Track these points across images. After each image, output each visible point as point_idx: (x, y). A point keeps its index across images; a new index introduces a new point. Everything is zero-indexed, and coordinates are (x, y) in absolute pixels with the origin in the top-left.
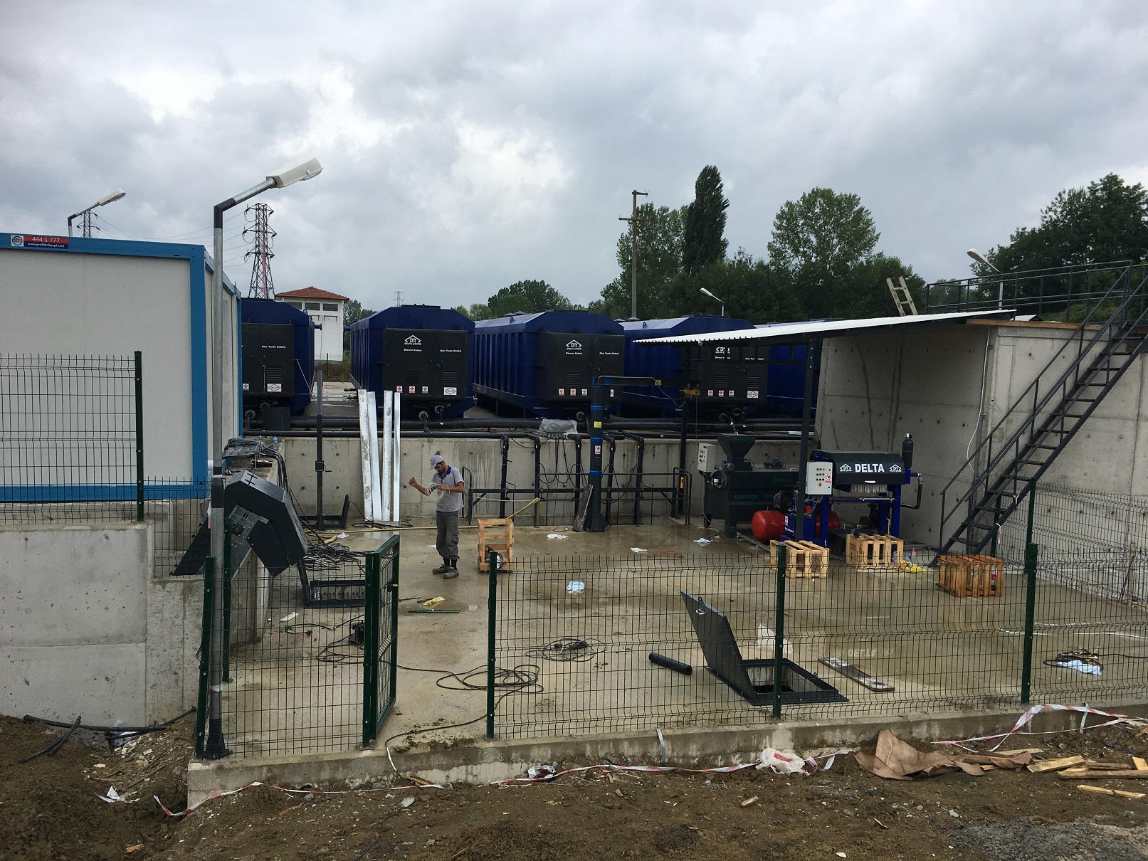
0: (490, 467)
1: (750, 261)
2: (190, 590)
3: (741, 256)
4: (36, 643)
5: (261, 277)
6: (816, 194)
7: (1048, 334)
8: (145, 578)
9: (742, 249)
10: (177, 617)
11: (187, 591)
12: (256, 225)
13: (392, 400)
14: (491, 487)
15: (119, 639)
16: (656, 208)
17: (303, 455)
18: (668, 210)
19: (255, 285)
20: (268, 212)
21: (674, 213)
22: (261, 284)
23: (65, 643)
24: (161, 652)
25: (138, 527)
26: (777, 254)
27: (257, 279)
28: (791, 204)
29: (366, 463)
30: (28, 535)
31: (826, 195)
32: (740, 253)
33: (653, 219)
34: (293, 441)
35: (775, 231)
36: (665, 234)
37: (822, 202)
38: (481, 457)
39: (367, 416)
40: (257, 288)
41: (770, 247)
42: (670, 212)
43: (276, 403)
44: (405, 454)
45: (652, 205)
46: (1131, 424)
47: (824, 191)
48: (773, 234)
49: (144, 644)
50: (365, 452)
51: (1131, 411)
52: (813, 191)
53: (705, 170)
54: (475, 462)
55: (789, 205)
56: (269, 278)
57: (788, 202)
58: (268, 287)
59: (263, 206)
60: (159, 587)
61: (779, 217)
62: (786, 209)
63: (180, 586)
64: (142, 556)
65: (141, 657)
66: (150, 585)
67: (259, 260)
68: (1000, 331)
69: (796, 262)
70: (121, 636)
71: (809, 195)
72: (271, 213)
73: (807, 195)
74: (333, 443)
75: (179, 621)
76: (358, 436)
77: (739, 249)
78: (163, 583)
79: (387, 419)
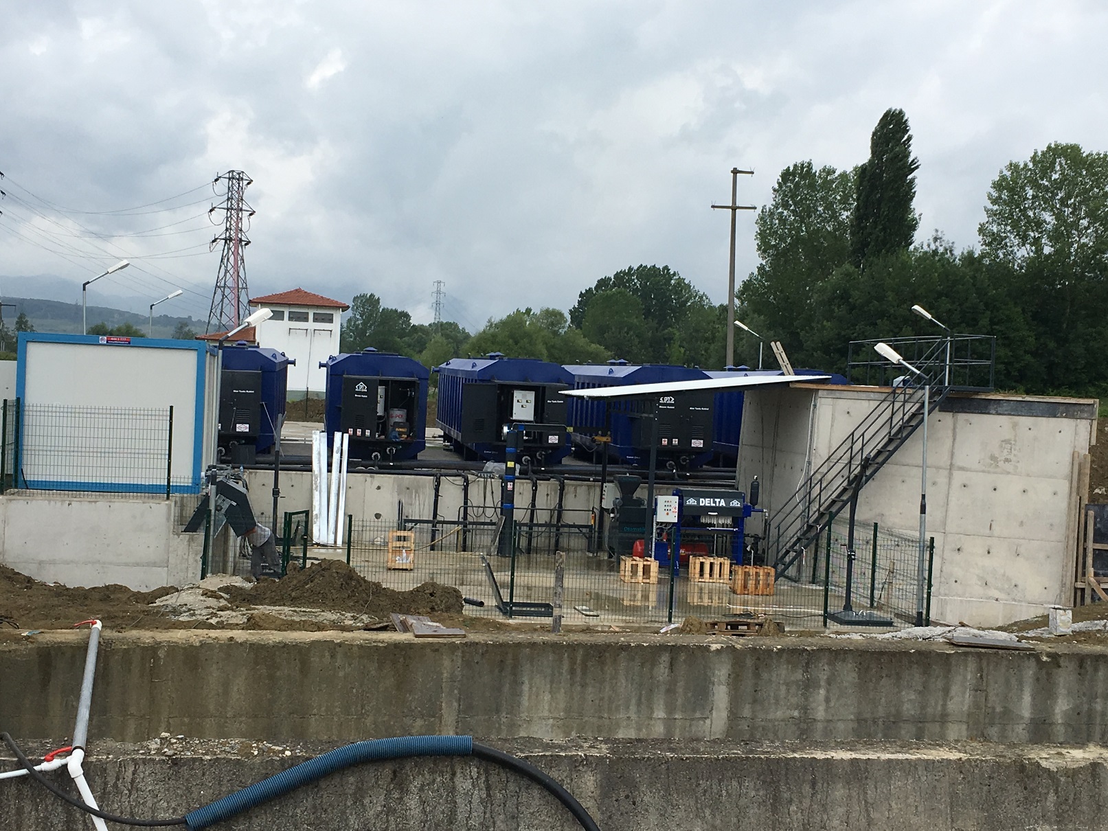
0: (424, 501)
1: (951, 251)
2: (193, 540)
3: (938, 244)
4: (111, 563)
5: (231, 272)
6: (1056, 152)
7: (863, 395)
8: (169, 531)
9: (939, 233)
10: (185, 554)
11: (191, 540)
12: (228, 199)
13: (342, 440)
14: (425, 518)
15: (154, 564)
16: (817, 168)
17: (264, 485)
18: (835, 172)
19: (222, 284)
20: (245, 182)
21: (844, 176)
22: (230, 283)
23: (127, 565)
24: (176, 574)
25: (167, 502)
26: (994, 241)
27: (225, 275)
28: (1017, 166)
29: (316, 494)
30: (110, 504)
31: (1071, 153)
32: (936, 239)
33: (812, 186)
34: (257, 472)
35: (990, 206)
36: (829, 206)
37: (1064, 162)
38: (416, 492)
39: (319, 454)
40: (224, 287)
41: (982, 230)
42: (836, 174)
43: (244, 442)
44: (350, 488)
45: (810, 164)
46: (946, 473)
47: (1067, 147)
48: (987, 211)
49: (166, 569)
50: (316, 484)
51: (944, 460)
52: (1049, 148)
53: (886, 115)
54: (411, 497)
55: (1014, 167)
56: (242, 274)
57: (1011, 164)
58: (240, 286)
59: (239, 174)
60: (176, 536)
61: (998, 186)
62: (1008, 174)
63: (187, 537)
64: (168, 519)
65: (165, 575)
66: (172, 535)
67: (229, 249)
68: (820, 393)
69: (1023, 252)
70: (155, 563)
71: (1044, 154)
72: (249, 184)
73: (1040, 154)
74: (289, 475)
75: (186, 557)
76: (311, 471)
77: (934, 234)
78: (178, 535)
79: (336, 456)
